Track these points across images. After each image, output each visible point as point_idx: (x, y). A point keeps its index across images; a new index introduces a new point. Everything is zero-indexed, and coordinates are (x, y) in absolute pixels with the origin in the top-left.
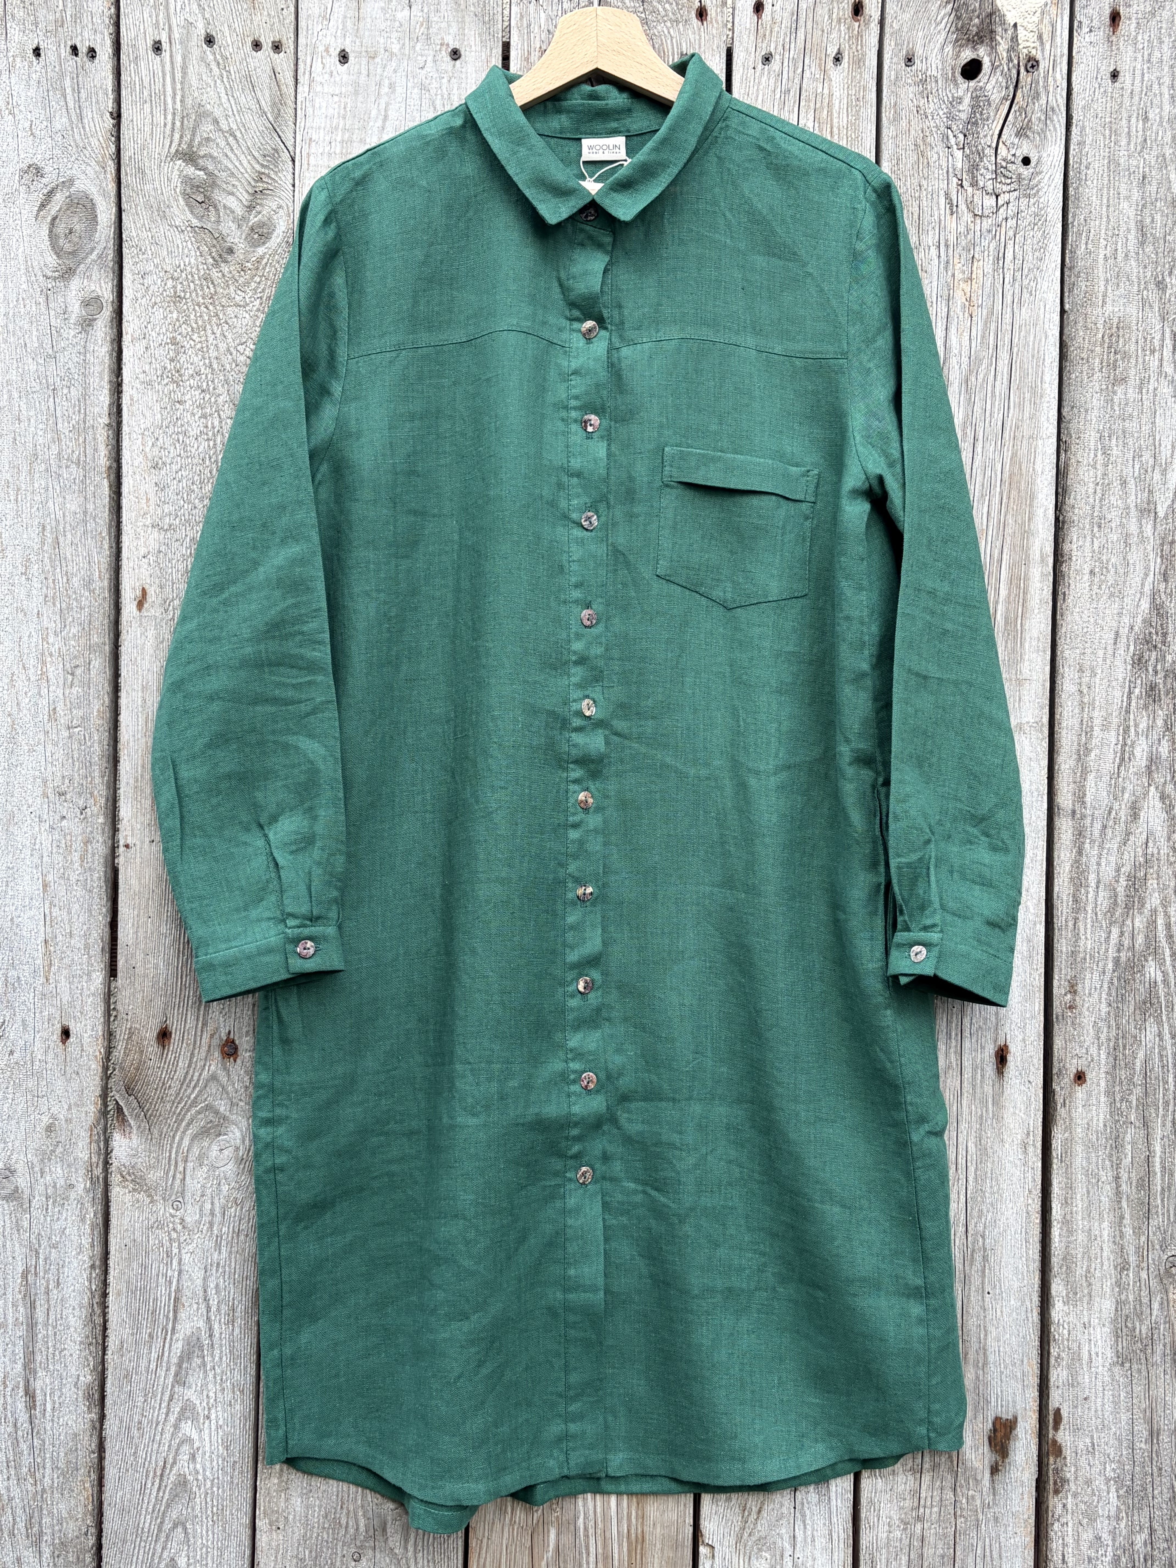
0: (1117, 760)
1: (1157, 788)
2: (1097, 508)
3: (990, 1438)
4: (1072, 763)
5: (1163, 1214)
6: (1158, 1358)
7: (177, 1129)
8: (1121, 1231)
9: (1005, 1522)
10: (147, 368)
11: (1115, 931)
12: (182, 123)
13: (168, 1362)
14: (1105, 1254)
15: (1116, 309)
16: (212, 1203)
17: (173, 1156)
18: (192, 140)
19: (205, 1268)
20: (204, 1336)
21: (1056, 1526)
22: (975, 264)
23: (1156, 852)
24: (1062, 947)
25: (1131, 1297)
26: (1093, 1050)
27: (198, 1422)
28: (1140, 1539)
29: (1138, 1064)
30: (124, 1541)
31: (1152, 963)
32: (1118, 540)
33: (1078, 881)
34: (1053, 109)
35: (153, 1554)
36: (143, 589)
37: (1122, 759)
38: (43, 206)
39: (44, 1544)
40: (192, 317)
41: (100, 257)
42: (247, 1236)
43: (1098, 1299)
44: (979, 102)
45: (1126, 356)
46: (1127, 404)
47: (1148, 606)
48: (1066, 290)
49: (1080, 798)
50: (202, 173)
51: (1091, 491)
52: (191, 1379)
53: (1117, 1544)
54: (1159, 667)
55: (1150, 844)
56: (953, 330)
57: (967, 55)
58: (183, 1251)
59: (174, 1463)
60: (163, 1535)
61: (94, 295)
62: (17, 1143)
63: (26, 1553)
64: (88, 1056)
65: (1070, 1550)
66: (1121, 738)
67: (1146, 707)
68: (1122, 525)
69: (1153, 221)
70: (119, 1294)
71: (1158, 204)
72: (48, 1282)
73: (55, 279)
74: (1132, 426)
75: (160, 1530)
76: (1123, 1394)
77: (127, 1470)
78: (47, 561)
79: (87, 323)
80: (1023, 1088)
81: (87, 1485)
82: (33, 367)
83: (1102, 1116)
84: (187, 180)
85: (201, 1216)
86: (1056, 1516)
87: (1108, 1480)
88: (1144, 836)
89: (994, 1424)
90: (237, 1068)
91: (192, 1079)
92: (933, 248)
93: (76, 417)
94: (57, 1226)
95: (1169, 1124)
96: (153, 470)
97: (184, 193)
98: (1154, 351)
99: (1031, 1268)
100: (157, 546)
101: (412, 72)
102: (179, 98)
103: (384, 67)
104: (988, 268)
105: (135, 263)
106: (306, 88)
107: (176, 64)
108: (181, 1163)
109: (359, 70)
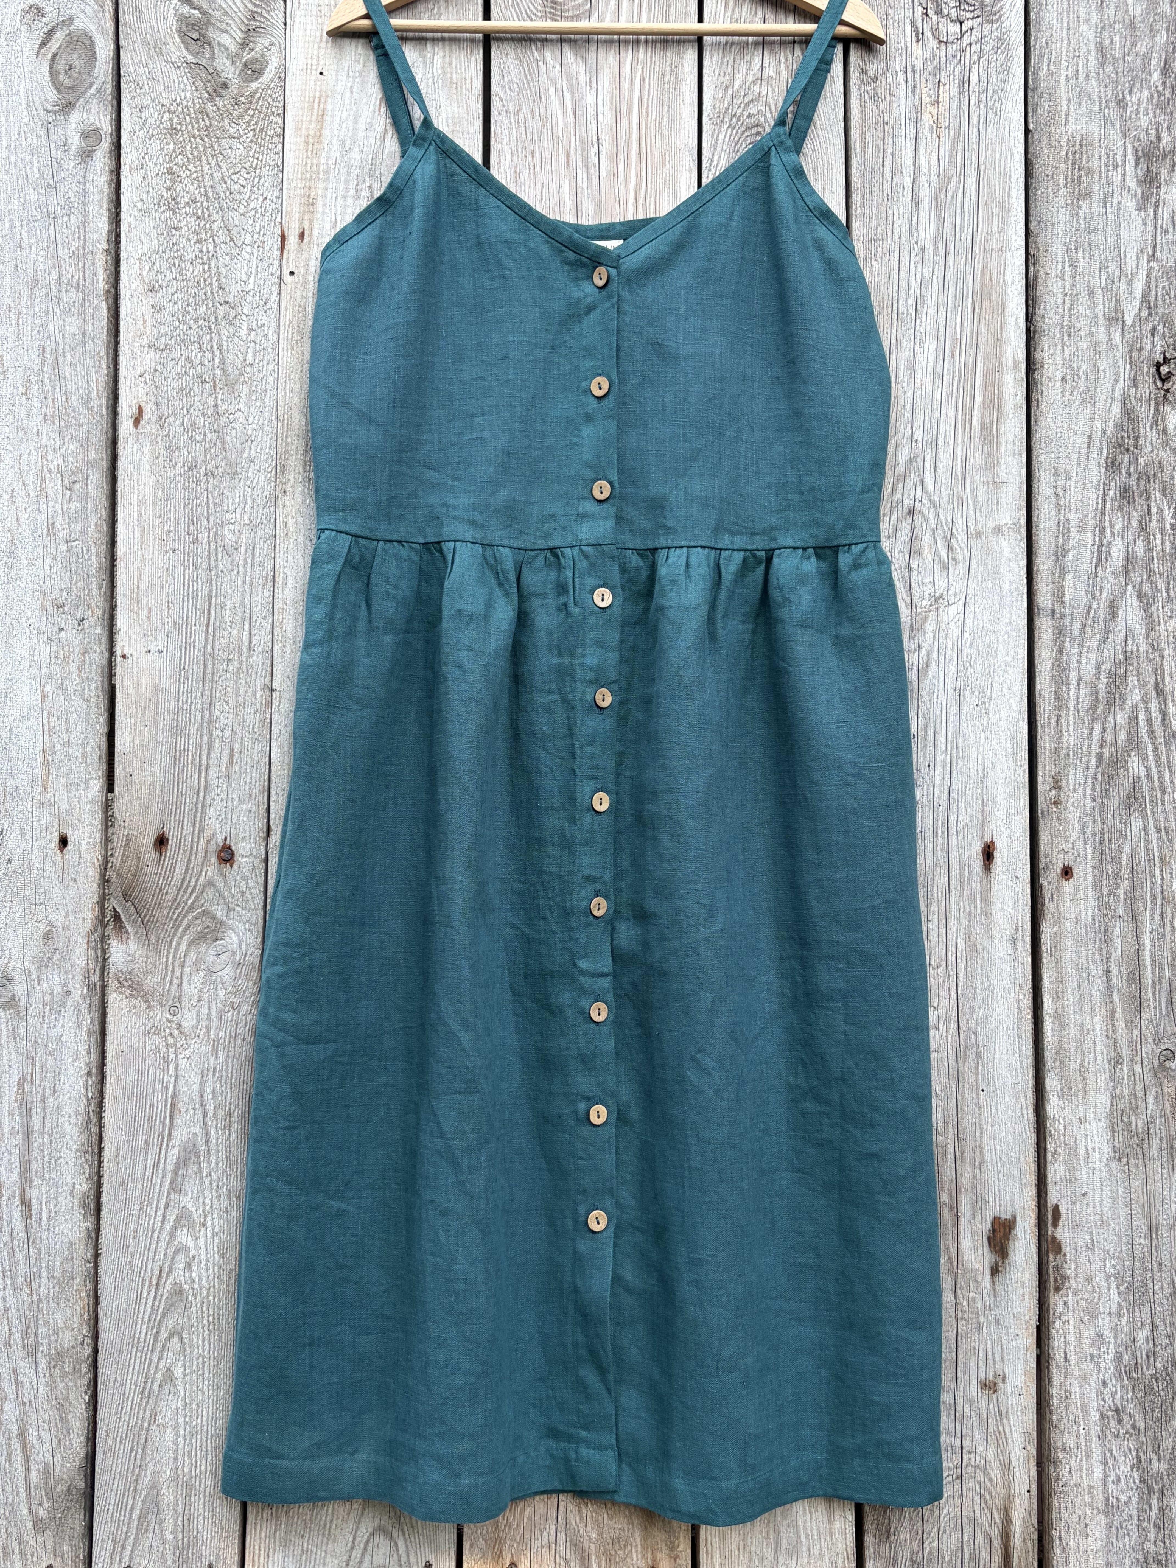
0: (1095, 560)
1: (1134, 587)
2: (1066, 318)
3: (988, 1239)
4: (1050, 563)
5: (1155, 1008)
6: (1154, 1152)
7: (174, 934)
8: (1113, 1025)
9: (1006, 1324)
10: (144, 196)
11: (1097, 729)
13: (164, 1169)
14: (1098, 1048)
15: (1079, 128)
16: (210, 1008)
17: (170, 961)
19: (202, 1073)
20: (201, 1141)
21: (1058, 1324)
22: (942, 87)
23: (1135, 649)
24: (1045, 744)
25: (1126, 1092)
26: (1080, 845)
27: (194, 1229)
28: (1142, 1335)
29: (1125, 858)
30: (121, 1352)
31: (1135, 759)
32: (1088, 348)
33: (1060, 679)
35: (150, 1365)
36: (140, 407)
37: (1099, 560)
38: (43, 44)
39: (39, 1355)
40: (188, 148)
41: (99, 91)
42: (244, 1040)
43: (1092, 1094)
45: (1089, 172)
46: (1092, 218)
47: (1119, 410)
48: (1030, 110)
49: (1059, 597)
50: (197, 12)
51: (1060, 301)
52: (187, 1186)
53: (1119, 1341)
54: (1132, 470)
55: (1130, 642)
56: (922, 151)
58: (180, 1057)
59: (170, 1271)
60: (159, 1345)
61: (92, 127)
62: (14, 951)
63: (22, 1364)
64: (85, 863)
65: (1072, 1348)
66: (1097, 539)
67: (1120, 508)
68: (1091, 334)
69: (1112, 43)
70: (115, 1099)
71: (1117, 26)
72: (44, 1089)
73: (55, 112)
74: (1098, 238)
75: (156, 1340)
76: (1121, 1190)
77: (123, 1280)
78: (46, 381)
79: (86, 155)
80: (1010, 883)
81: (83, 1294)
82: (34, 197)
83: (1090, 910)
84: (182, 19)
85: (198, 1021)
86: (1057, 1314)
87: (1108, 1277)
88: (1123, 634)
89: (993, 1224)
90: (233, 873)
91: (188, 886)
92: (900, 74)
93: (75, 244)
94: (53, 1033)
95: (1157, 918)
96: (149, 293)
97: (180, 31)
98: (1117, 166)
99: (1025, 1065)
100: (153, 365)
104: (955, 91)
105: (133, 98)
108: (178, 969)
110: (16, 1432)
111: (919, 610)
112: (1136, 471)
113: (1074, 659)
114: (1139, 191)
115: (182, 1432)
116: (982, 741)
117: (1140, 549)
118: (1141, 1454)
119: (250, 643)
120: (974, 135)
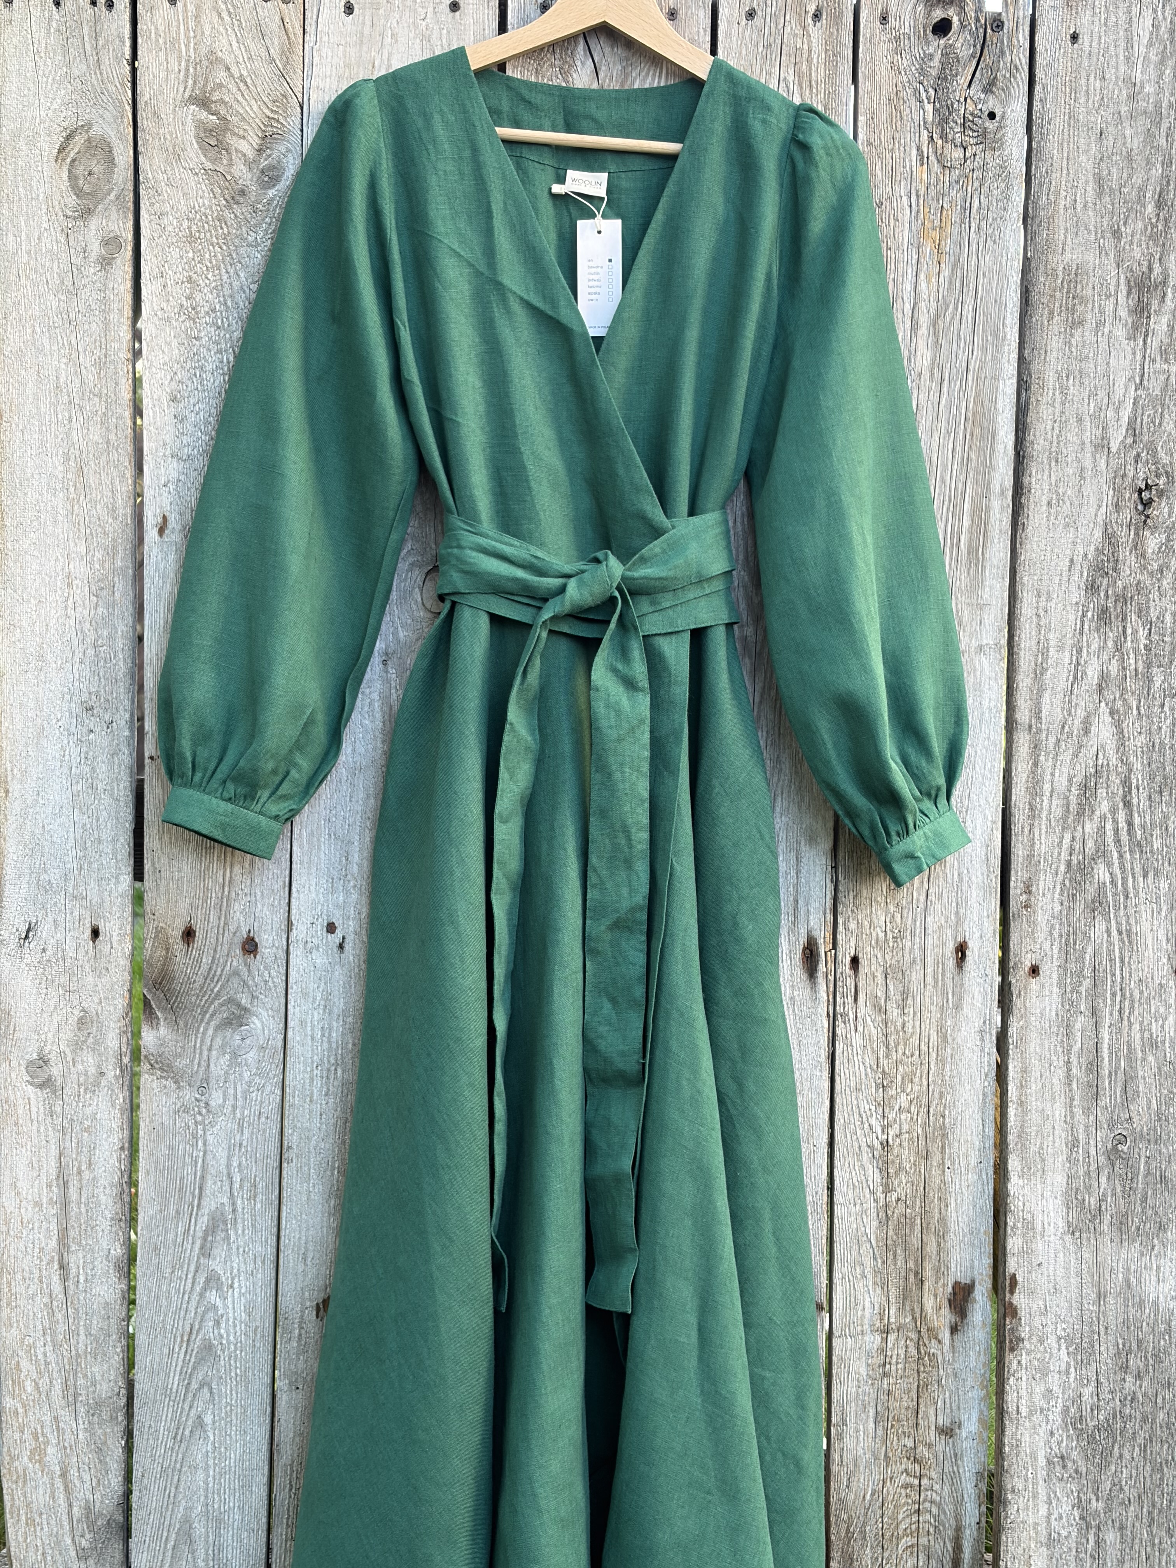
0: (1071, 678)
1: (1107, 704)
2: (1055, 444)
3: (949, 1301)
4: (1029, 681)
5: (1111, 1096)
6: (1105, 1227)
7: (202, 1020)
8: (1071, 1111)
9: (964, 1376)
10: (164, 305)
11: (1067, 837)
12: (195, 69)
13: (194, 1236)
14: (1057, 1132)
15: (1074, 257)
16: (235, 1089)
17: (198, 1045)
18: (205, 86)
19: (229, 1148)
20: (228, 1209)
21: (1012, 1381)
22: (944, 213)
23: (1105, 763)
24: (1019, 851)
25: (1081, 1172)
26: (1047, 945)
27: (222, 1290)
28: (1088, 1391)
29: (1087, 958)
30: (155, 1401)
31: (1101, 866)
32: (1074, 474)
33: (1034, 790)
34: (1016, 68)
35: (181, 1413)
36: (164, 517)
37: (1075, 678)
38: (62, 149)
39: (78, 1404)
40: (207, 256)
41: (118, 198)
42: (268, 1118)
43: (1050, 1174)
44: (949, 57)
45: (1083, 300)
46: (1084, 346)
47: (1100, 535)
48: (1029, 238)
49: (1037, 714)
50: (214, 117)
51: (1049, 427)
52: (216, 1252)
53: (1066, 1396)
54: (1110, 592)
55: (1101, 756)
56: (922, 276)
57: (938, 14)
58: (208, 1133)
59: (200, 1328)
60: (190, 1395)
61: (112, 235)
62: (50, 1036)
63: (63, 1413)
64: (116, 953)
65: (1024, 1402)
66: (1074, 658)
67: (1098, 629)
68: (1078, 460)
69: (1109, 174)
70: (148, 1173)
71: (1114, 158)
72: (80, 1163)
73: (75, 218)
74: (1089, 366)
75: (187, 1389)
76: (1073, 1261)
77: (156, 1337)
78: (72, 489)
79: (106, 262)
80: (981, 981)
81: (118, 1350)
82: (55, 304)
83: (1054, 1006)
84: (200, 125)
85: (224, 1100)
86: (1012, 1372)
87: (1059, 1339)
88: (1095, 748)
89: (953, 1288)
90: (256, 963)
91: (214, 975)
92: (905, 198)
93: (97, 352)
94: (88, 1111)
95: (1116, 1014)
96: (171, 403)
97: (197, 137)
98: (1110, 295)
99: (987, 1145)
100: (176, 475)
101: (414, 23)
102: (192, 45)
103: (387, 18)
104: (956, 217)
105: (152, 204)
106: (313, 38)
107: (190, 14)
108: (205, 1053)
109: (364, 20)
110: (59, 1473)
112: (1114, 592)
113: (1048, 772)
114: (1130, 321)
115: (211, 1473)
117: (1114, 668)
118: (1081, 1495)
120: (973, 262)
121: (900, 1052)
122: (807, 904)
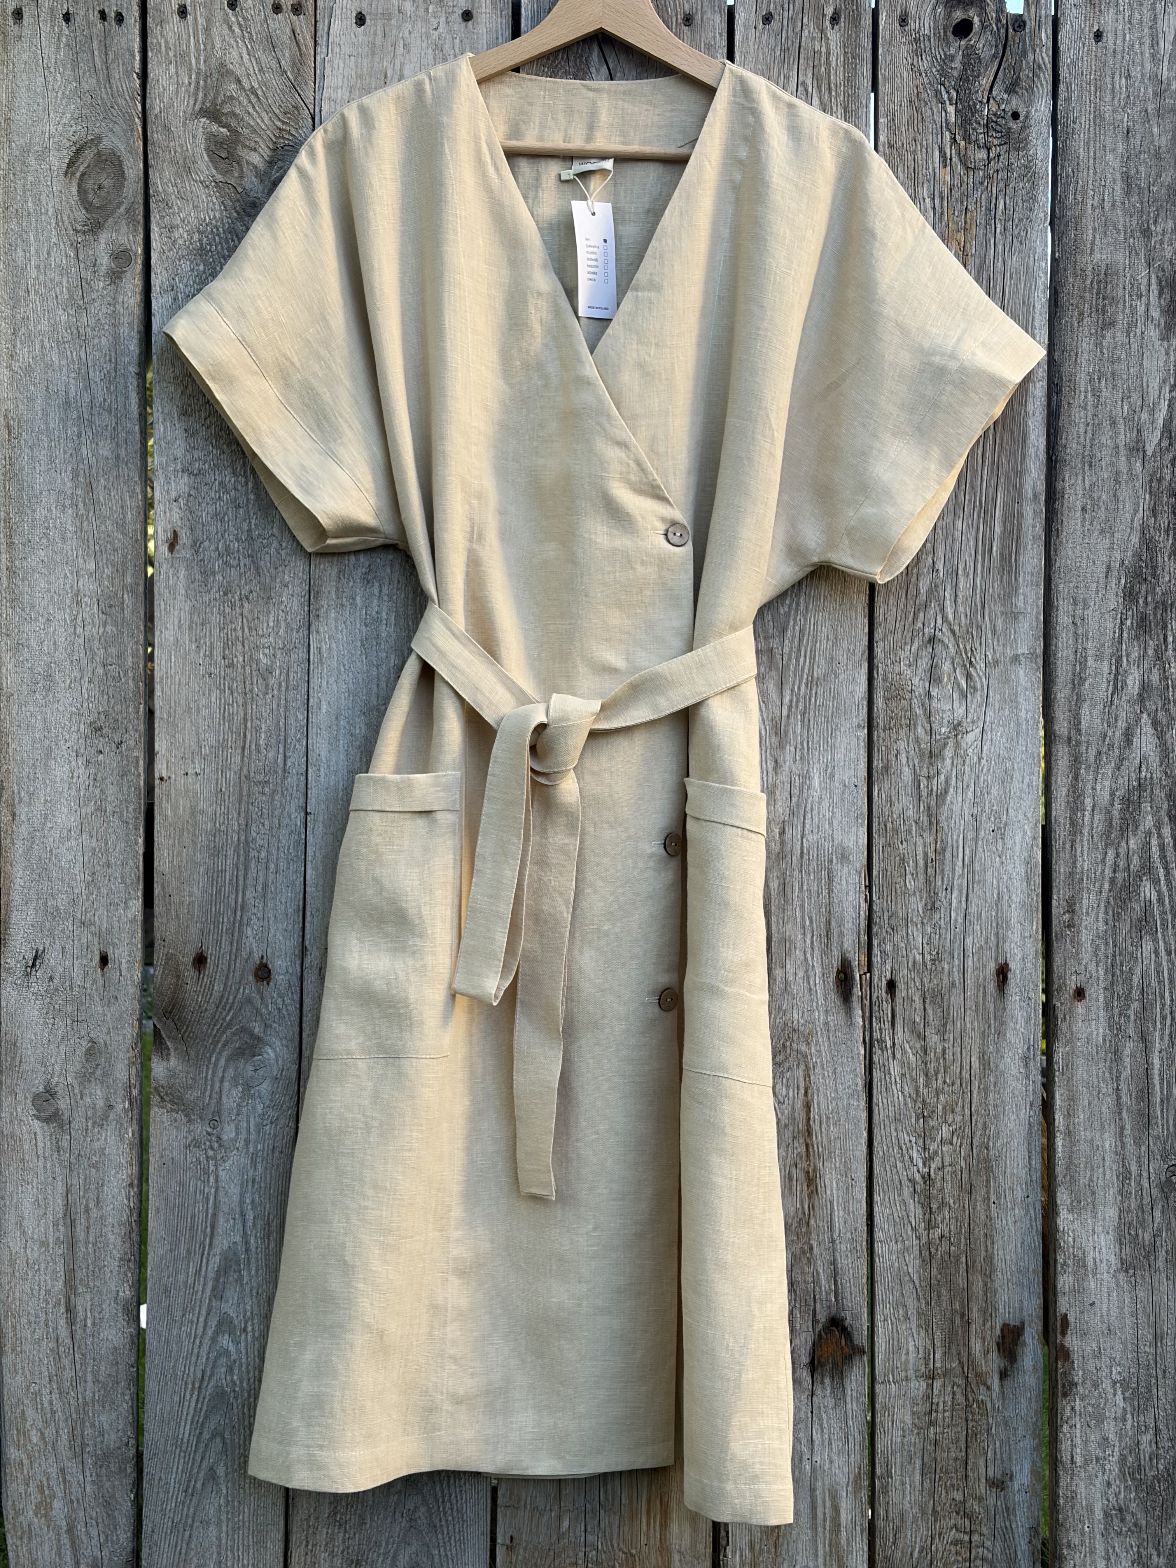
0: (1111, 688)
1: (1149, 715)
2: (1088, 448)
3: (998, 1344)
4: (1067, 691)
5: (1163, 1125)
6: (1160, 1264)
7: (214, 1050)
8: (1122, 1141)
9: (1014, 1425)
11: (1111, 853)
12: (206, 82)
13: (205, 1277)
14: (1107, 1163)
15: (1104, 257)
16: (248, 1122)
17: (209, 1077)
18: (215, 98)
19: (242, 1184)
20: (241, 1248)
21: (1065, 1428)
22: (969, 215)
23: (1149, 776)
24: (1060, 869)
25: (1133, 1206)
26: (1092, 967)
27: (235, 1335)
28: (1146, 1439)
29: (1135, 980)
30: (165, 1452)
31: (1147, 883)
32: (1109, 478)
33: (1075, 804)
34: (1039, 67)
35: (193, 1465)
36: (175, 532)
37: (1115, 688)
38: (71, 164)
39: (86, 1456)
41: (127, 211)
42: (281, 1152)
43: (1101, 1207)
44: (971, 58)
45: (1114, 301)
46: (1115, 347)
47: (1137, 540)
48: (1056, 239)
49: (1076, 725)
50: (225, 130)
51: (1082, 431)
52: (228, 1293)
53: (1123, 1444)
54: (1149, 599)
55: (1144, 768)
57: (958, 15)
58: (220, 1168)
59: (212, 1375)
60: (202, 1446)
61: (122, 248)
62: (57, 1068)
63: (70, 1464)
64: (126, 980)
65: (1078, 1450)
66: (1113, 668)
67: (1137, 638)
68: (1112, 464)
69: (1137, 172)
70: (158, 1211)
71: (1142, 156)
72: (88, 1200)
73: (84, 233)
74: (1121, 368)
75: (199, 1440)
76: (1127, 1300)
77: (166, 1384)
78: (81, 506)
79: (115, 276)
80: (1024, 1004)
81: (127, 1398)
82: (64, 318)
83: (1101, 1030)
84: (211, 138)
85: (237, 1134)
86: (1065, 1419)
87: (1115, 1383)
88: (1137, 761)
89: (1002, 1330)
90: (271, 991)
91: (227, 1003)
92: (928, 201)
93: (107, 366)
94: (97, 1145)
95: (1166, 1038)
96: (182, 417)
97: (208, 150)
98: (1141, 296)
99: (1034, 1178)
100: (187, 490)
101: (426, 33)
102: (202, 58)
103: (399, 27)
104: (981, 219)
105: (162, 217)
106: (324, 50)
107: (200, 27)
108: (217, 1085)
109: (375, 31)
110: (65, 1528)
111: (938, 737)
112: (1153, 599)
113: (1089, 786)
114: (1162, 321)
115: (224, 1528)
116: (998, 865)
117: (1155, 678)
118: (1141, 1550)
119: (285, 765)
120: (1000, 264)
121: (940, 1080)
122: (840, 925)
